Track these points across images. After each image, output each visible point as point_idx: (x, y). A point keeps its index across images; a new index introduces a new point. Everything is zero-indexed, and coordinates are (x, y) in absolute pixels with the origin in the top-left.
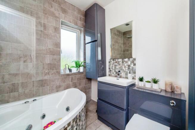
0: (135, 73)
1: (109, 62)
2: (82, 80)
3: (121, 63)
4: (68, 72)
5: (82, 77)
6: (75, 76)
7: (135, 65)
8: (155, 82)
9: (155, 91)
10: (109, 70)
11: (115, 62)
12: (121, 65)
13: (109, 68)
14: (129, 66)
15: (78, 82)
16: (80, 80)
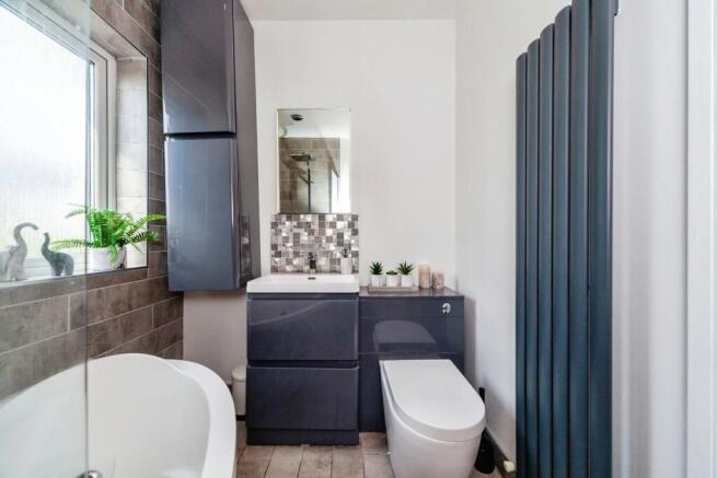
0: (356, 255)
1: (274, 225)
2: (139, 306)
3: (315, 227)
4: (42, 272)
5: (139, 295)
6: (100, 294)
7: (355, 232)
8: (406, 270)
9: (409, 293)
10: (273, 252)
11: (295, 223)
12: (316, 234)
13: (274, 247)
14: (340, 236)
15: (115, 320)
16: (130, 308)
